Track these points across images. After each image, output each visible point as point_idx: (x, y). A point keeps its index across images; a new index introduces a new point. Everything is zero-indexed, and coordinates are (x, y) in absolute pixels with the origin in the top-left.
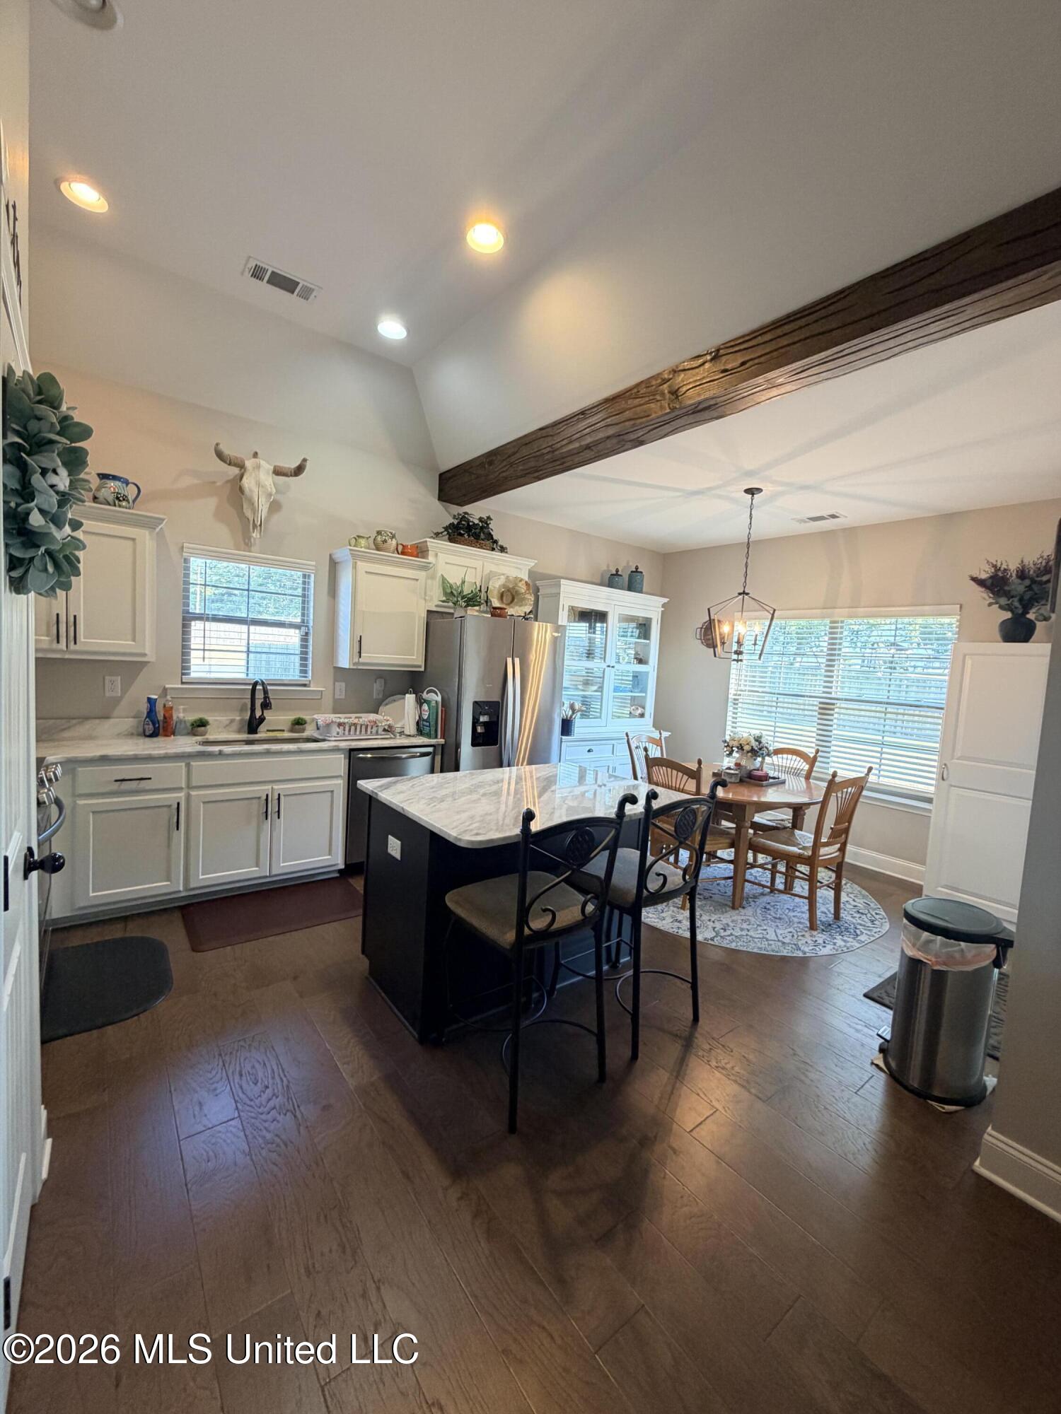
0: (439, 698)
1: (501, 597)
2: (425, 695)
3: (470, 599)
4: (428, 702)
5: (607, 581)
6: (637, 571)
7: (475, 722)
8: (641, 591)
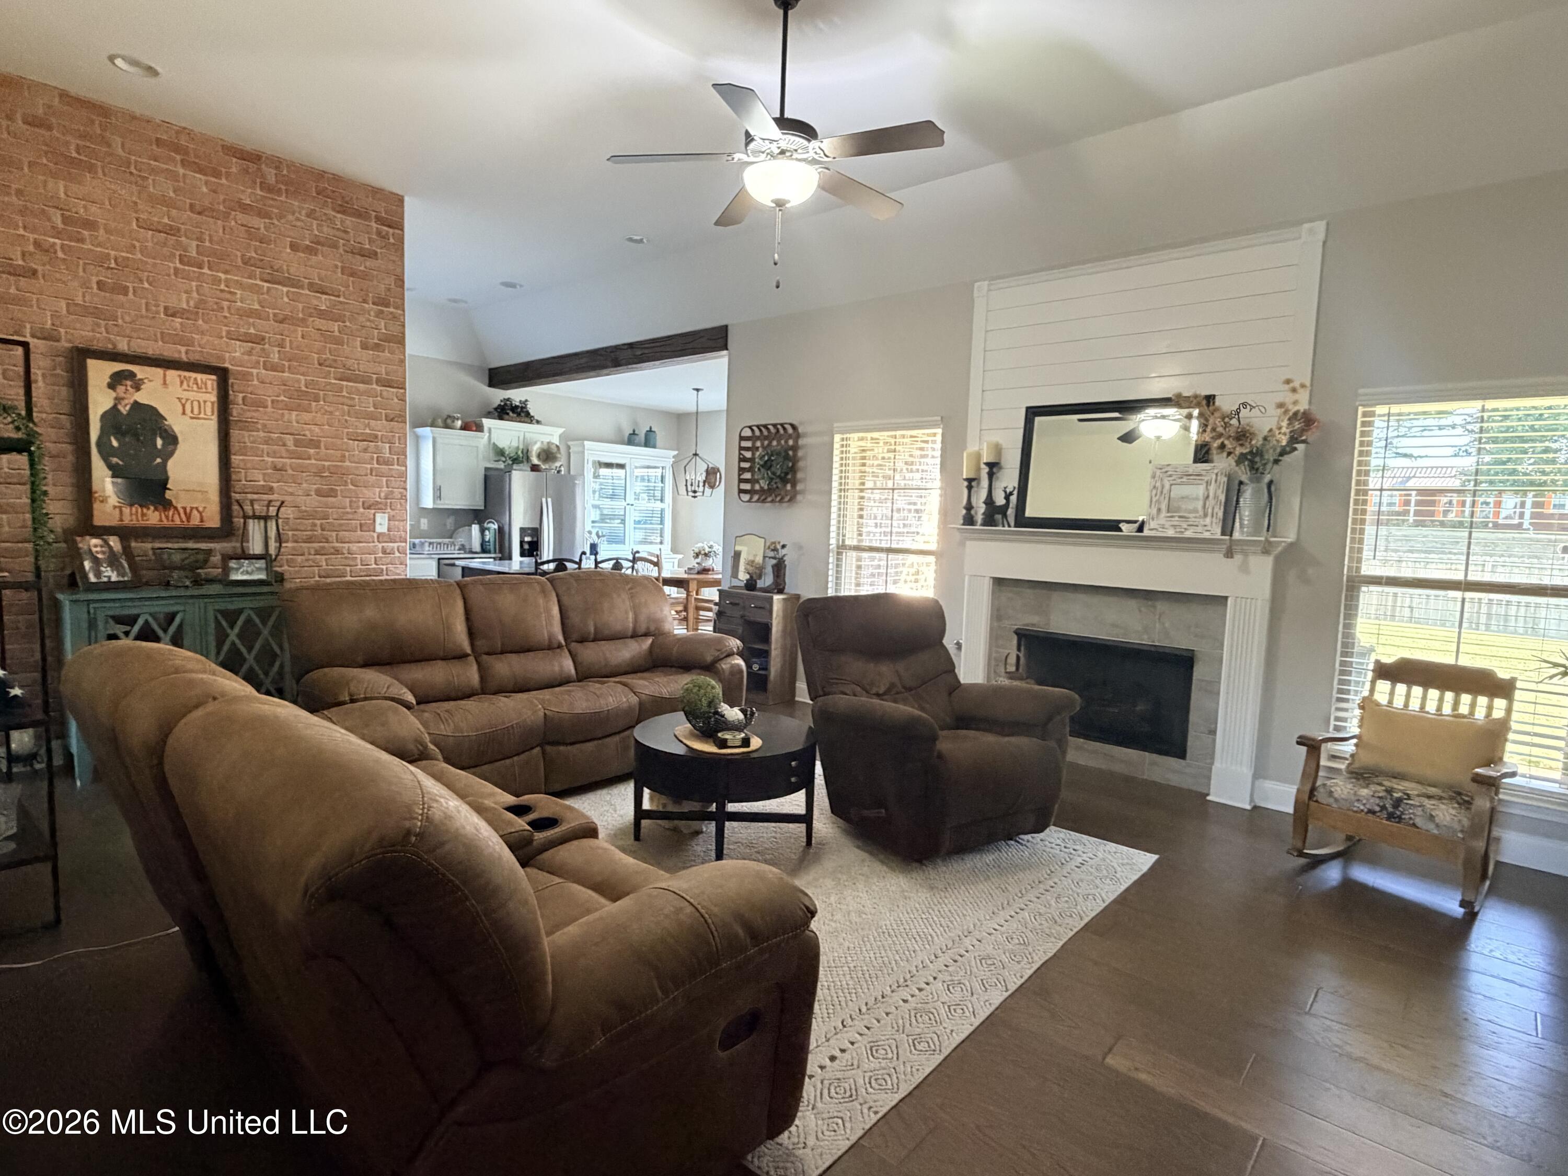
0: (496, 527)
1: (539, 456)
2: (485, 525)
3: (516, 459)
4: (488, 529)
5: (626, 439)
6: (650, 431)
7: (522, 543)
8: (654, 447)
